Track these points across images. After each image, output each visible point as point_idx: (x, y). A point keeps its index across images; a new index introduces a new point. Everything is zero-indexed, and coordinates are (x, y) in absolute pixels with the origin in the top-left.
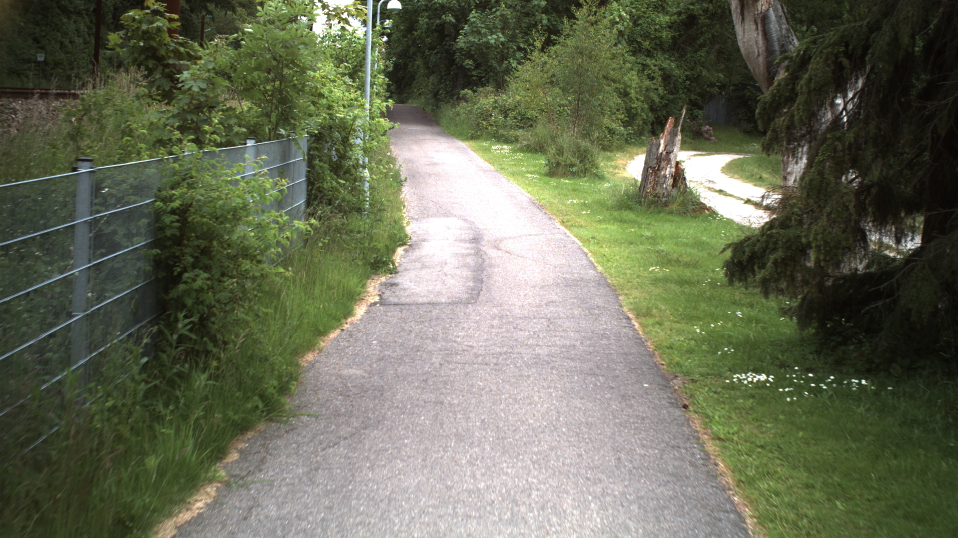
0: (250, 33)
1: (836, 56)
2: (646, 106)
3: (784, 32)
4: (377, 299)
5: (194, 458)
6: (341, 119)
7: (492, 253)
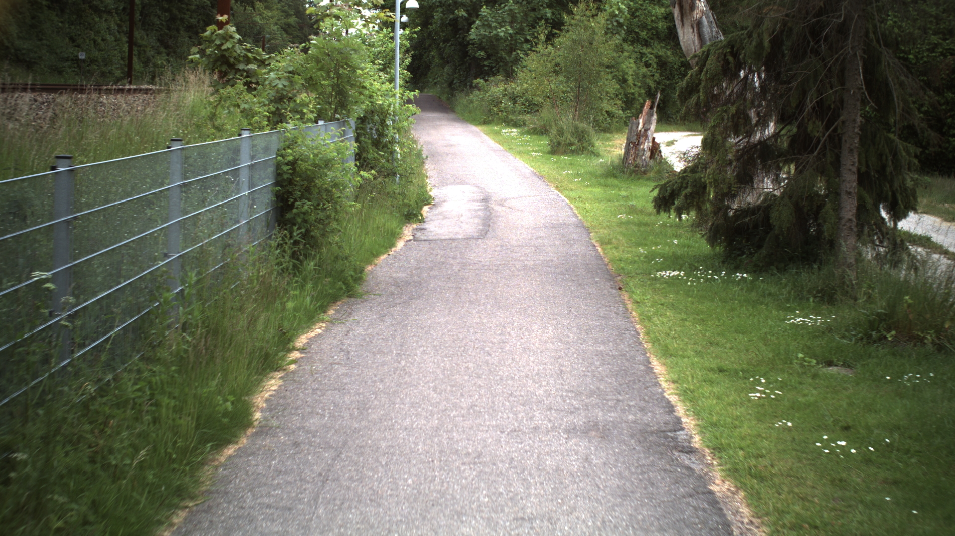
0: (314, 44)
1: (725, 56)
2: (643, 91)
3: (714, 33)
4: (411, 237)
5: (312, 306)
6: (380, 105)
7: (498, 208)
